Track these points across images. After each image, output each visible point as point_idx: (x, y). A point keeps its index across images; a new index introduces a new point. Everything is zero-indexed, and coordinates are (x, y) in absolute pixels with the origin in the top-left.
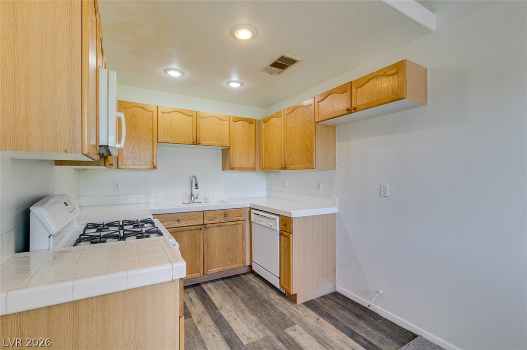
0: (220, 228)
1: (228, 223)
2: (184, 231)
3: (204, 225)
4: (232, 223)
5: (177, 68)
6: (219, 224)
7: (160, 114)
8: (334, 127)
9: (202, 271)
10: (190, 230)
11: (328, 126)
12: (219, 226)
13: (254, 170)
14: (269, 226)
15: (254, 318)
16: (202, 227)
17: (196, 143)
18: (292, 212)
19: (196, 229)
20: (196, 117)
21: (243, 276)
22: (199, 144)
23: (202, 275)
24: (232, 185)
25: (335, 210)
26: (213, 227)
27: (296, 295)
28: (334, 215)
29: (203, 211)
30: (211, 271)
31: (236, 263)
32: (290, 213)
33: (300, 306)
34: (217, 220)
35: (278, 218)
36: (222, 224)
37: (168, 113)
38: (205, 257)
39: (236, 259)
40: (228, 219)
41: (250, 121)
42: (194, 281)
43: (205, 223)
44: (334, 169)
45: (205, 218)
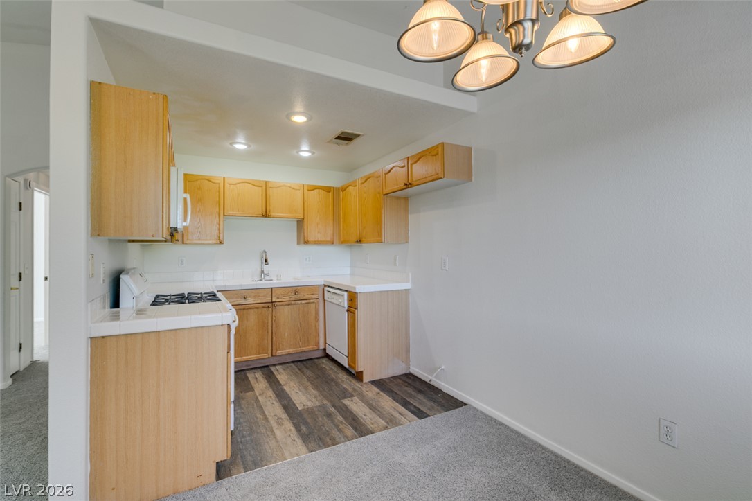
0: (290, 306)
1: (299, 302)
2: (251, 308)
3: (272, 302)
4: (303, 302)
5: (243, 142)
6: (289, 302)
7: (227, 185)
8: (406, 199)
9: (270, 352)
10: (258, 308)
11: (398, 198)
12: (289, 305)
13: (333, 243)
14: (338, 303)
15: (315, 392)
16: (270, 305)
17: (266, 215)
18: (357, 287)
19: (263, 307)
20: (265, 187)
21: (316, 360)
22: (269, 216)
23: (270, 356)
24: (309, 261)
25: (407, 286)
26: (282, 305)
27: (362, 372)
28: (407, 291)
29: (272, 288)
30: (279, 353)
31: (308, 346)
32: (355, 288)
33: (366, 383)
34: (287, 298)
35: (346, 294)
36: (293, 302)
37: (236, 184)
38: (274, 337)
39: (308, 340)
40: (298, 297)
41: (327, 189)
42: (261, 363)
43: (273, 300)
44: (407, 242)
45: (273, 295)
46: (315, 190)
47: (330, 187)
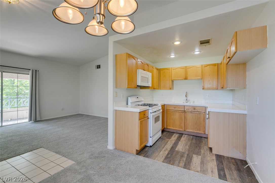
0: (192, 113)
1: (196, 112)
2: (177, 112)
3: (184, 111)
4: (198, 113)
5: (173, 55)
6: (191, 112)
8: (245, 64)
9: (183, 129)
10: (179, 112)
12: (191, 113)
16: (184, 112)
17: (186, 79)
19: (181, 112)
20: (186, 68)
21: (203, 138)
22: (187, 79)
23: (184, 130)
24: (208, 96)
25: (245, 112)
26: (189, 113)
27: (211, 148)
29: (184, 106)
30: (187, 130)
31: (200, 131)
34: (190, 110)
36: (193, 112)
38: (185, 124)
39: (200, 129)
40: (195, 110)
41: (214, 65)
42: (181, 132)
43: (185, 110)
44: (246, 88)
45: (185, 108)
46: (208, 66)
47: (216, 64)
